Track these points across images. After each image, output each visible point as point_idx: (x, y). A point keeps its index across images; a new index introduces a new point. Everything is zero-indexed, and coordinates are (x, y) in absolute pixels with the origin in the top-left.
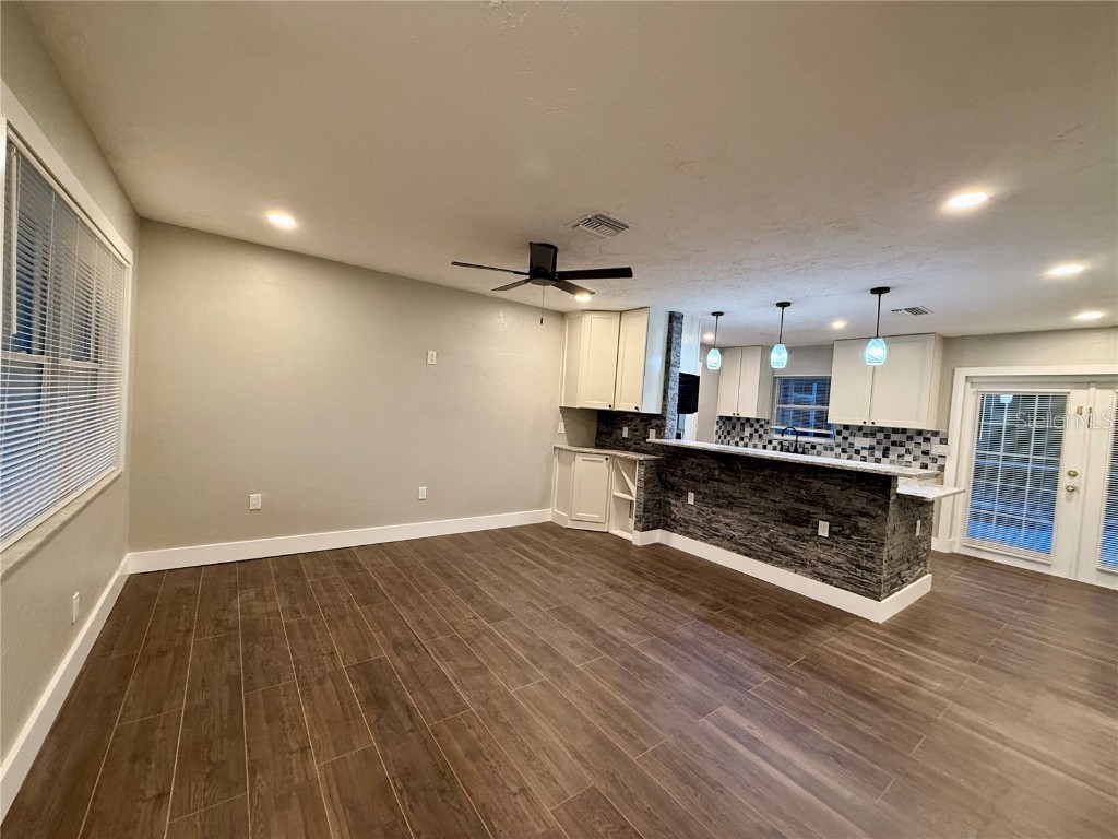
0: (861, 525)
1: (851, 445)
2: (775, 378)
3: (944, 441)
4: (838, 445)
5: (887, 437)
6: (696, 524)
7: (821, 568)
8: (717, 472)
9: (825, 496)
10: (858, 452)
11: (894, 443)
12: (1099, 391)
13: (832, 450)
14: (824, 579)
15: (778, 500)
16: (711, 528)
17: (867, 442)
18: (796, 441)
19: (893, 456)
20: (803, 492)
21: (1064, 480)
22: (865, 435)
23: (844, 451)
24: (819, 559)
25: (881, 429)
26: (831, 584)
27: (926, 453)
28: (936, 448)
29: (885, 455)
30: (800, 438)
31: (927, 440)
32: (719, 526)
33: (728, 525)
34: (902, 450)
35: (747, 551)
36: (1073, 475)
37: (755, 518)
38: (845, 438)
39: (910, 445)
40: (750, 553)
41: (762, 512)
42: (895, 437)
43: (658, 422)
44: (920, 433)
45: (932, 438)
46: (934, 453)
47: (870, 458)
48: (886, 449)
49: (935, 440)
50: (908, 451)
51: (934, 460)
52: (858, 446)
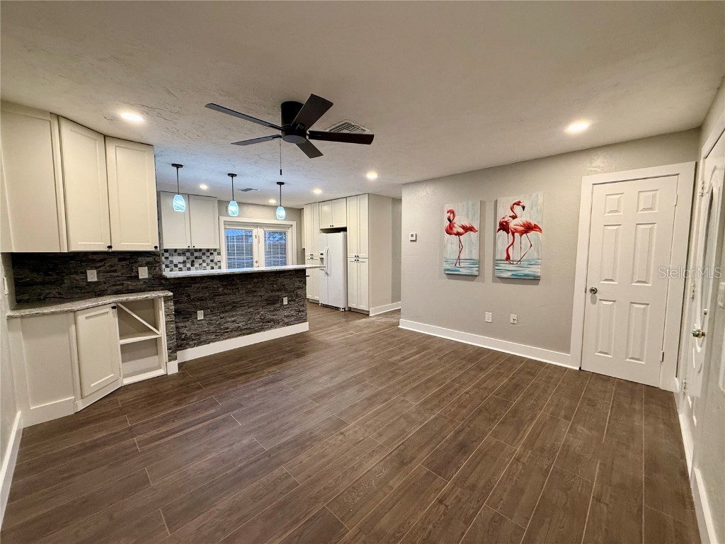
0: (299, 293)
1: (172, 262)
3: (219, 254)
5: (192, 254)
6: (208, 333)
7: (286, 320)
8: (220, 290)
9: (284, 285)
10: (176, 266)
11: (196, 258)
12: (260, 229)
14: (288, 324)
15: (263, 294)
16: (221, 329)
17: (181, 259)
19: (196, 265)
20: (275, 286)
21: (255, 265)
22: (179, 255)
24: (285, 316)
25: (188, 250)
26: (291, 325)
27: (212, 261)
28: (216, 258)
29: (192, 265)
31: (212, 254)
32: (226, 325)
33: (234, 321)
34: (201, 261)
35: (249, 331)
36: (257, 262)
37: (251, 310)
38: (166, 258)
39: (204, 258)
40: (251, 331)
41: (254, 304)
42: (196, 254)
43: (150, 259)
44: (208, 250)
46: (216, 260)
47: (184, 268)
48: (193, 262)
49: (215, 253)
50: (204, 261)
51: (216, 264)
52: (175, 262)
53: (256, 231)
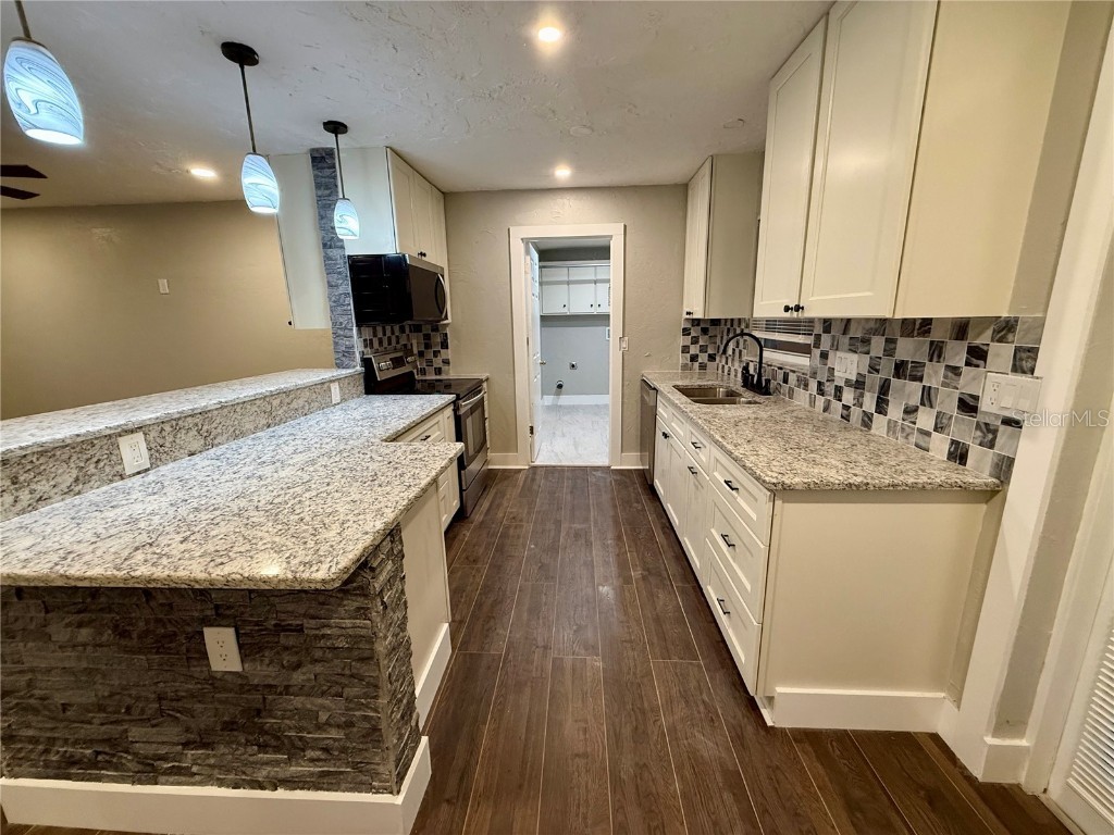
3: (1025, 361)
4: (814, 375)
5: (890, 349)
11: (900, 369)
13: (806, 386)
18: (761, 364)
19: (895, 412)
22: (854, 346)
23: (821, 390)
25: (881, 325)
27: (968, 406)
28: (997, 389)
29: (881, 406)
31: (977, 357)
34: (915, 389)
38: (824, 356)
39: (934, 375)
42: (907, 349)
45: (993, 348)
46: (990, 407)
47: (856, 413)
48: (884, 388)
49: (1001, 354)
50: (927, 397)
51: (989, 435)
52: (840, 376)
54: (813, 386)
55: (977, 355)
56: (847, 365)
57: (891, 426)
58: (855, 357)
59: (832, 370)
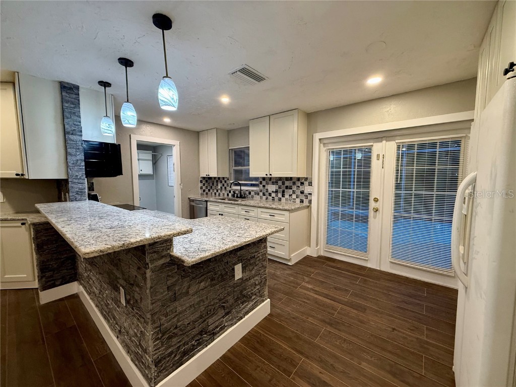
2: (230, 149)
3: (310, 184)
4: (261, 191)
5: (283, 183)
7: (126, 339)
10: (270, 195)
11: (287, 187)
12: (388, 143)
13: (258, 194)
17: (274, 188)
18: (241, 190)
19: (287, 196)
21: (372, 204)
22: (273, 183)
23: (264, 195)
25: (280, 179)
27: (302, 192)
28: (307, 189)
29: (283, 196)
30: (243, 188)
34: (291, 191)
36: (376, 200)
38: (264, 186)
39: (294, 188)
42: (287, 183)
44: (299, 179)
45: (305, 182)
46: (306, 192)
47: (276, 198)
48: (283, 192)
49: (306, 183)
50: (294, 192)
51: (306, 197)
52: (270, 190)
53: (378, 148)
54: (261, 194)
55: (302, 184)
56: (272, 188)
57: (286, 199)
58: (275, 186)
59: (267, 190)
